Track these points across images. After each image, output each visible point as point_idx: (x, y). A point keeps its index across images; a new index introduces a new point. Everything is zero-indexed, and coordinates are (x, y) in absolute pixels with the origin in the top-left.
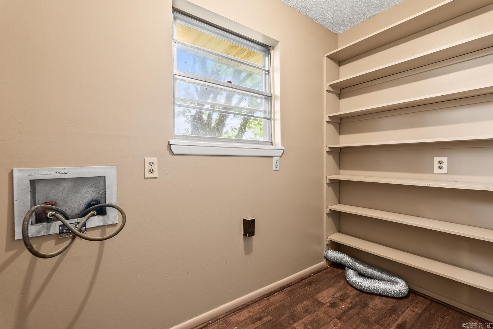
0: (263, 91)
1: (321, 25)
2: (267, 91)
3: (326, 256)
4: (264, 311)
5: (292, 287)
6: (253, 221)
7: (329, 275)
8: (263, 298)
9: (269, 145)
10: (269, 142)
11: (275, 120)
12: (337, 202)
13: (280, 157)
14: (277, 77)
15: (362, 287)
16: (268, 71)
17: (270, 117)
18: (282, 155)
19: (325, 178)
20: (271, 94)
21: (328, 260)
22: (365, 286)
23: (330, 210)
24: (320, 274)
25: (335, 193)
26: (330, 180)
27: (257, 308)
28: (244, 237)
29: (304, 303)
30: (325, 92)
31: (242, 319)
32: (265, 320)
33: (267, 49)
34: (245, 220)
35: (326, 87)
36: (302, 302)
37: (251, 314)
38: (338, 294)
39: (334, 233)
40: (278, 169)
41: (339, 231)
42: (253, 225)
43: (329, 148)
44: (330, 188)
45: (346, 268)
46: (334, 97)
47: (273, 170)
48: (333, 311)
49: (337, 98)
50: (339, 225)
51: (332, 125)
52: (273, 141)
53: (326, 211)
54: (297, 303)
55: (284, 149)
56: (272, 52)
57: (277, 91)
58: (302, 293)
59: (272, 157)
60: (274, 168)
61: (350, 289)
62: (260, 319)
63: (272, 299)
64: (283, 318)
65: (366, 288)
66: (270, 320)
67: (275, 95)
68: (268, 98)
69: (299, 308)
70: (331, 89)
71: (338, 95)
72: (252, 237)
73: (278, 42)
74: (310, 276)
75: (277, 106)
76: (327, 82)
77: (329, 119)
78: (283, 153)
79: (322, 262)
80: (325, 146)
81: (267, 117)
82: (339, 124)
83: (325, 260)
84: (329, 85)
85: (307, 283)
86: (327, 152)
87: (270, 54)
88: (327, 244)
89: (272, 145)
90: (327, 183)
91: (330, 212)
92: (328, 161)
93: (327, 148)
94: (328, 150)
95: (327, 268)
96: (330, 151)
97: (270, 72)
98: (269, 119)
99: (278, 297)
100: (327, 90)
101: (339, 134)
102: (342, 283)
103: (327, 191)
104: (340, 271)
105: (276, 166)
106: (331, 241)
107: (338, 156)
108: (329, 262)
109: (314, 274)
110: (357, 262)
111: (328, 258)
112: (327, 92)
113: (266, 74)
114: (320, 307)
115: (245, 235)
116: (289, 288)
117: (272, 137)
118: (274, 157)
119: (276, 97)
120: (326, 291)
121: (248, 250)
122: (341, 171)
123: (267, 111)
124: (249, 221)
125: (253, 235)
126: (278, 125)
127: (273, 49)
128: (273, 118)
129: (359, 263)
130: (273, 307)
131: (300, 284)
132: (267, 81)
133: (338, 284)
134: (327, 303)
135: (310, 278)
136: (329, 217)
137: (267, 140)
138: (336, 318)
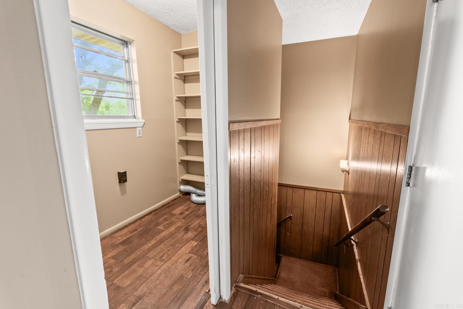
0: (125, 78)
1: (168, 27)
2: (128, 78)
3: (179, 189)
4: (138, 227)
5: (157, 211)
6: (125, 173)
7: (181, 200)
8: (137, 221)
9: (132, 118)
10: (132, 116)
11: (136, 100)
12: (186, 154)
13: (142, 127)
14: (135, 67)
15: (198, 201)
16: (127, 61)
17: (132, 98)
18: (143, 126)
19: (176, 139)
20: (131, 80)
21: (180, 192)
22: (200, 201)
23: (181, 160)
24: (175, 201)
25: (184, 149)
26: (179, 140)
27: (133, 226)
28: (119, 184)
29: (164, 217)
30: (173, 79)
31: (123, 233)
32: (139, 230)
33: (126, 43)
34: (118, 173)
35: (174, 75)
36: (163, 217)
37: (129, 230)
38: (185, 208)
39: (184, 175)
40: (141, 135)
41: (188, 173)
42: (126, 176)
43: (178, 119)
44: (180, 145)
45: (191, 194)
46: (180, 82)
47: (137, 137)
48: (181, 216)
49: (183, 83)
50: (188, 169)
51: (179, 102)
52: (136, 115)
53: (178, 161)
54: (160, 218)
55: (144, 121)
56: (129, 46)
57: (136, 77)
58: (163, 212)
59: (136, 128)
60: (138, 135)
61: (193, 204)
62: (136, 230)
63: (143, 220)
64: (150, 226)
65: (200, 202)
66: (143, 229)
67: (134, 81)
68: (129, 82)
69: (161, 219)
70: (177, 77)
71: (183, 80)
72: (125, 183)
73: (134, 41)
74: (169, 203)
75: (137, 89)
76: (175, 71)
77: (177, 98)
78: (144, 124)
79: (177, 193)
80: (175, 117)
81: (130, 97)
82: (185, 101)
83: (179, 192)
84: (176, 74)
85: (167, 207)
86: (177, 121)
87: (128, 47)
88: (180, 182)
89: (135, 118)
90: (178, 143)
91: (180, 162)
92: (178, 128)
93: (177, 119)
94: (177, 120)
95: (181, 197)
96: (178, 120)
97: (129, 61)
98: (131, 99)
99: (147, 218)
100: (174, 77)
101: (185, 108)
102: (189, 202)
103: (178, 148)
104: (188, 197)
105: (139, 134)
106: (182, 179)
107: (185, 123)
108: (182, 194)
109: (172, 201)
110: (198, 189)
111: (181, 191)
112: (175, 79)
113: (125, 63)
114: (174, 216)
115: (120, 182)
116: (155, 212)
117: (134, 112)
118: (137, 128)
119: (135, 83)
120: (178, 208)
121: (123, 192)
122: (188, 134)
123: (129, 92)
124: (122, 173)
125: (127, 181)
126: (138, 104)
127: (130, 44)
128: (134, 98)
129: (199, 190)
130: (144, 223)
131: (162, 208)
132: (127, 69)
133: (186, 204)
134: (178, 214)
135: (169, 204)
136: (180, 165)
137: (131, 115)
138: (182, 219)
